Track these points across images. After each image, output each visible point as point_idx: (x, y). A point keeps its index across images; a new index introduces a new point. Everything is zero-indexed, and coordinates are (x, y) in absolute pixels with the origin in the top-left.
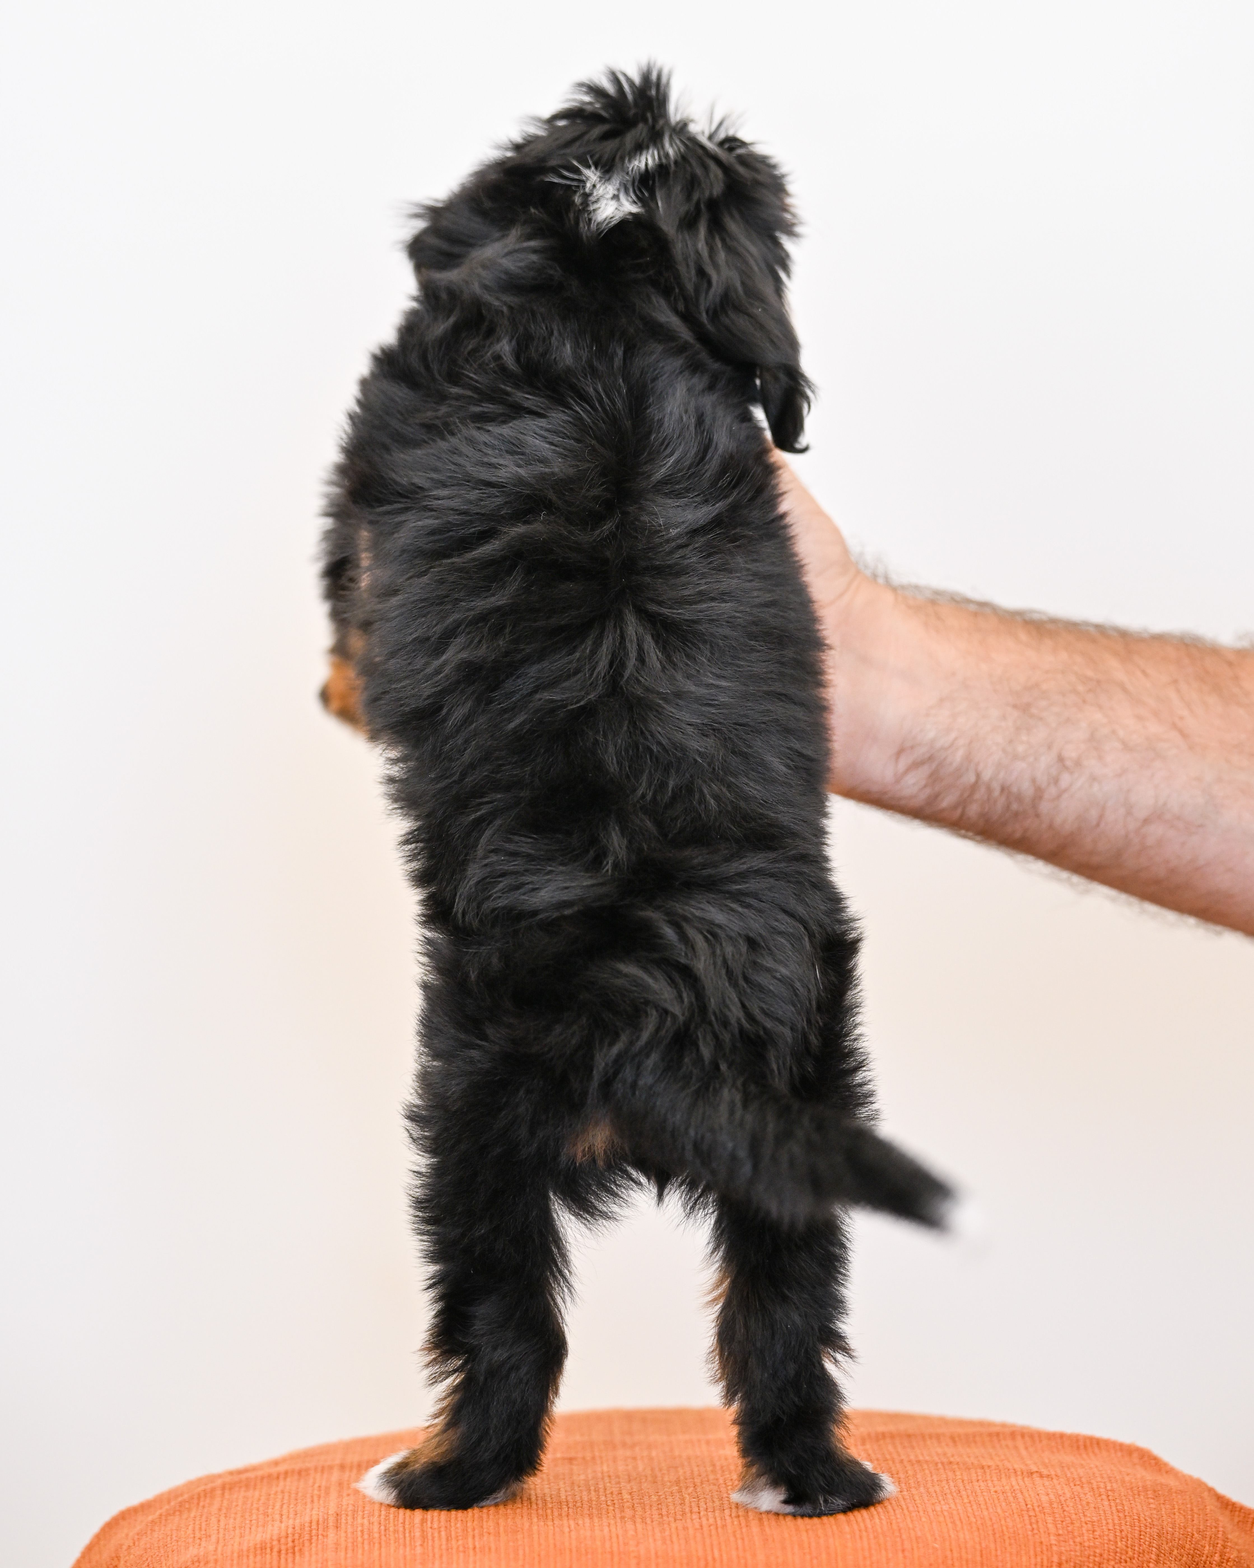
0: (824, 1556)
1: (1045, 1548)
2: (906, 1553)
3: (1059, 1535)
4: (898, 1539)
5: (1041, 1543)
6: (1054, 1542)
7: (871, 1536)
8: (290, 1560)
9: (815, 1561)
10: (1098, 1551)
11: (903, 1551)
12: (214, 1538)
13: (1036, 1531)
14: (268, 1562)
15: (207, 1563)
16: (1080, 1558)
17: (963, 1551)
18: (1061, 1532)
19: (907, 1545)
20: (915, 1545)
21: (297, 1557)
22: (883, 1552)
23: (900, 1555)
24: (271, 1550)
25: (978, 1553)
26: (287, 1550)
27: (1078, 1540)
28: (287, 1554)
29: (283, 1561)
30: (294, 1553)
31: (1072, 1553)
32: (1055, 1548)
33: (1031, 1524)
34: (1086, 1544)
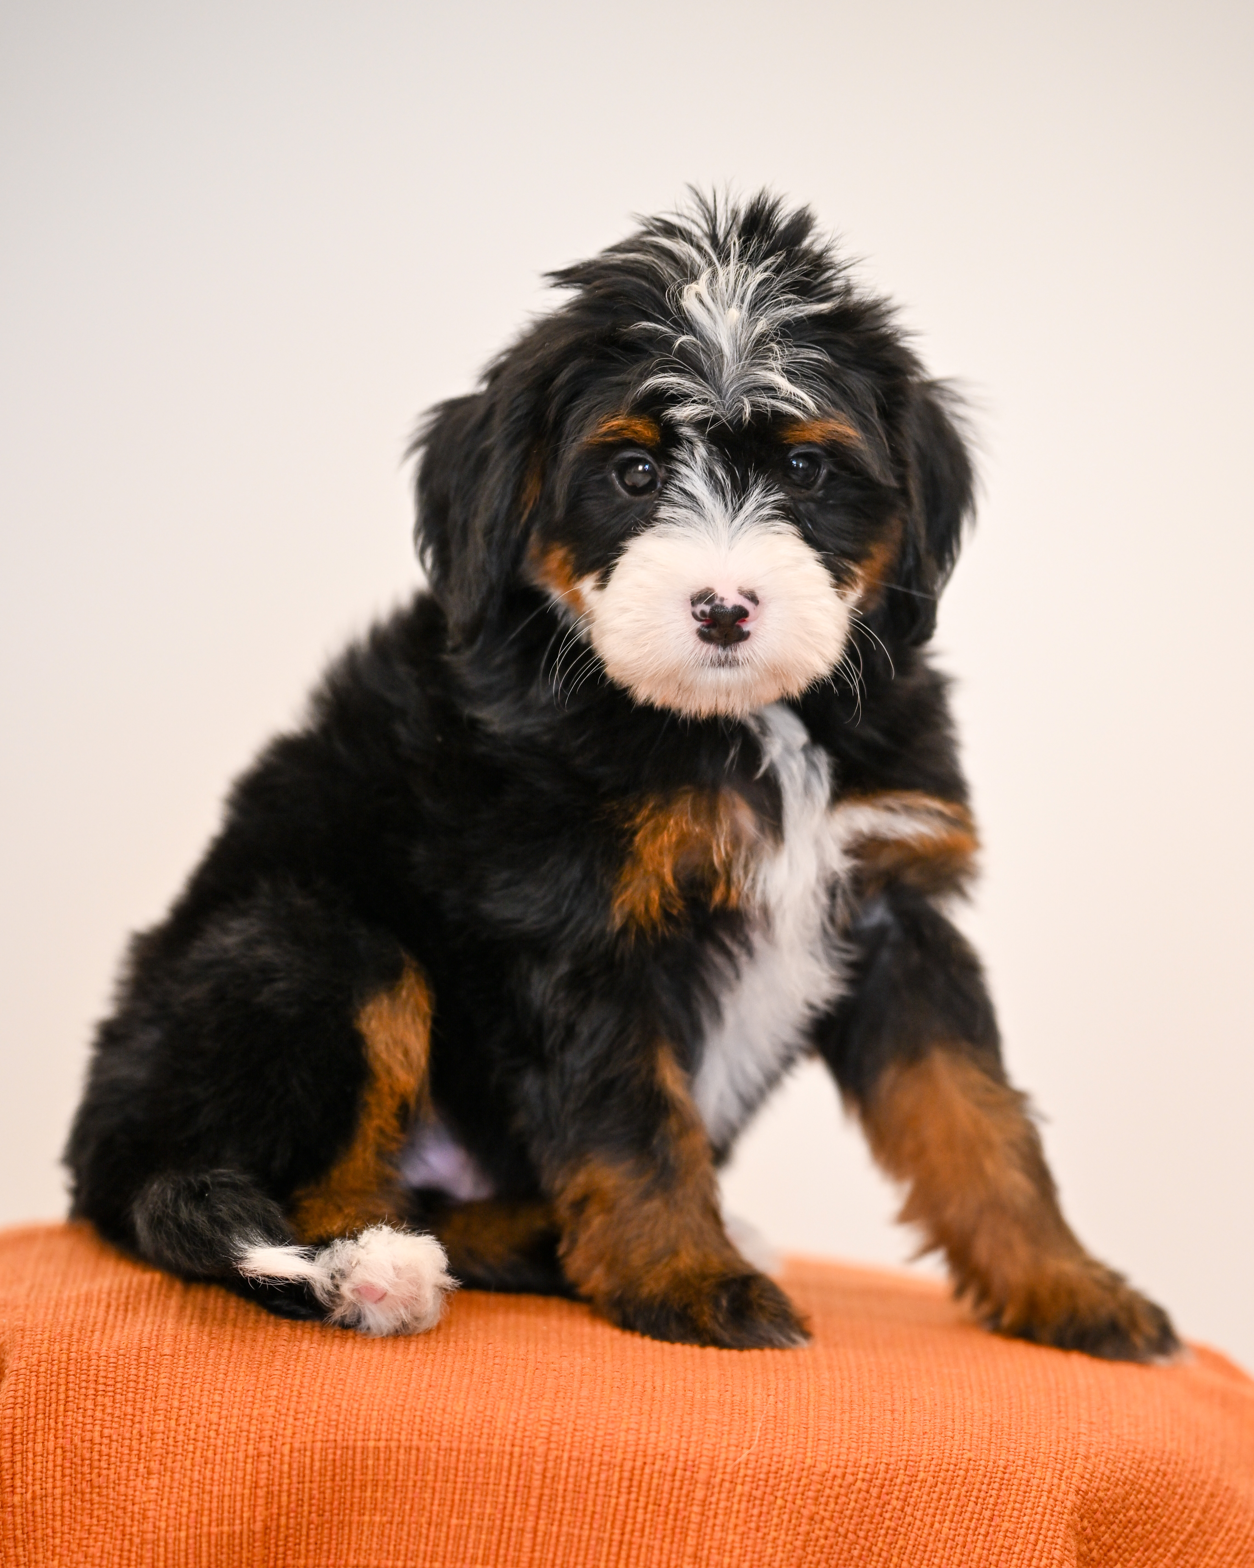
0: (793, 1400)
1: (1070, 1435)
2: (896, 1415)
3: (1091, 1423)
4: (888, 1397)
5: (1067, 1429)
6: (1083, 1430)
7: (855, 1388)
8: (120, 1317)
9: (780, 1405)
10: (1140, 1447)
11: (893, 1411)
12: (28, 1284)
13: (1062, 1415)
14: (92, 1314)
15: (16, 1308)
16: (1114, 1453)
17: (969, 1423)
18: (1094, 1420)
19: (899, 1406)
20: (908, 1409)
21: (130, 1315)
22: (868, 1408)
23: (889, 1416)
24: (99, 1302)
25: (987, 1428)
26: (118, 1306)
27: (1115, 1431)
28: (117, 1310)
29: (111, 1317)
30: (126, 1310)
31: (1105, 1446)
32: (1083, 1437)
33: (1059, 1405)
34: (1126, 1437)
